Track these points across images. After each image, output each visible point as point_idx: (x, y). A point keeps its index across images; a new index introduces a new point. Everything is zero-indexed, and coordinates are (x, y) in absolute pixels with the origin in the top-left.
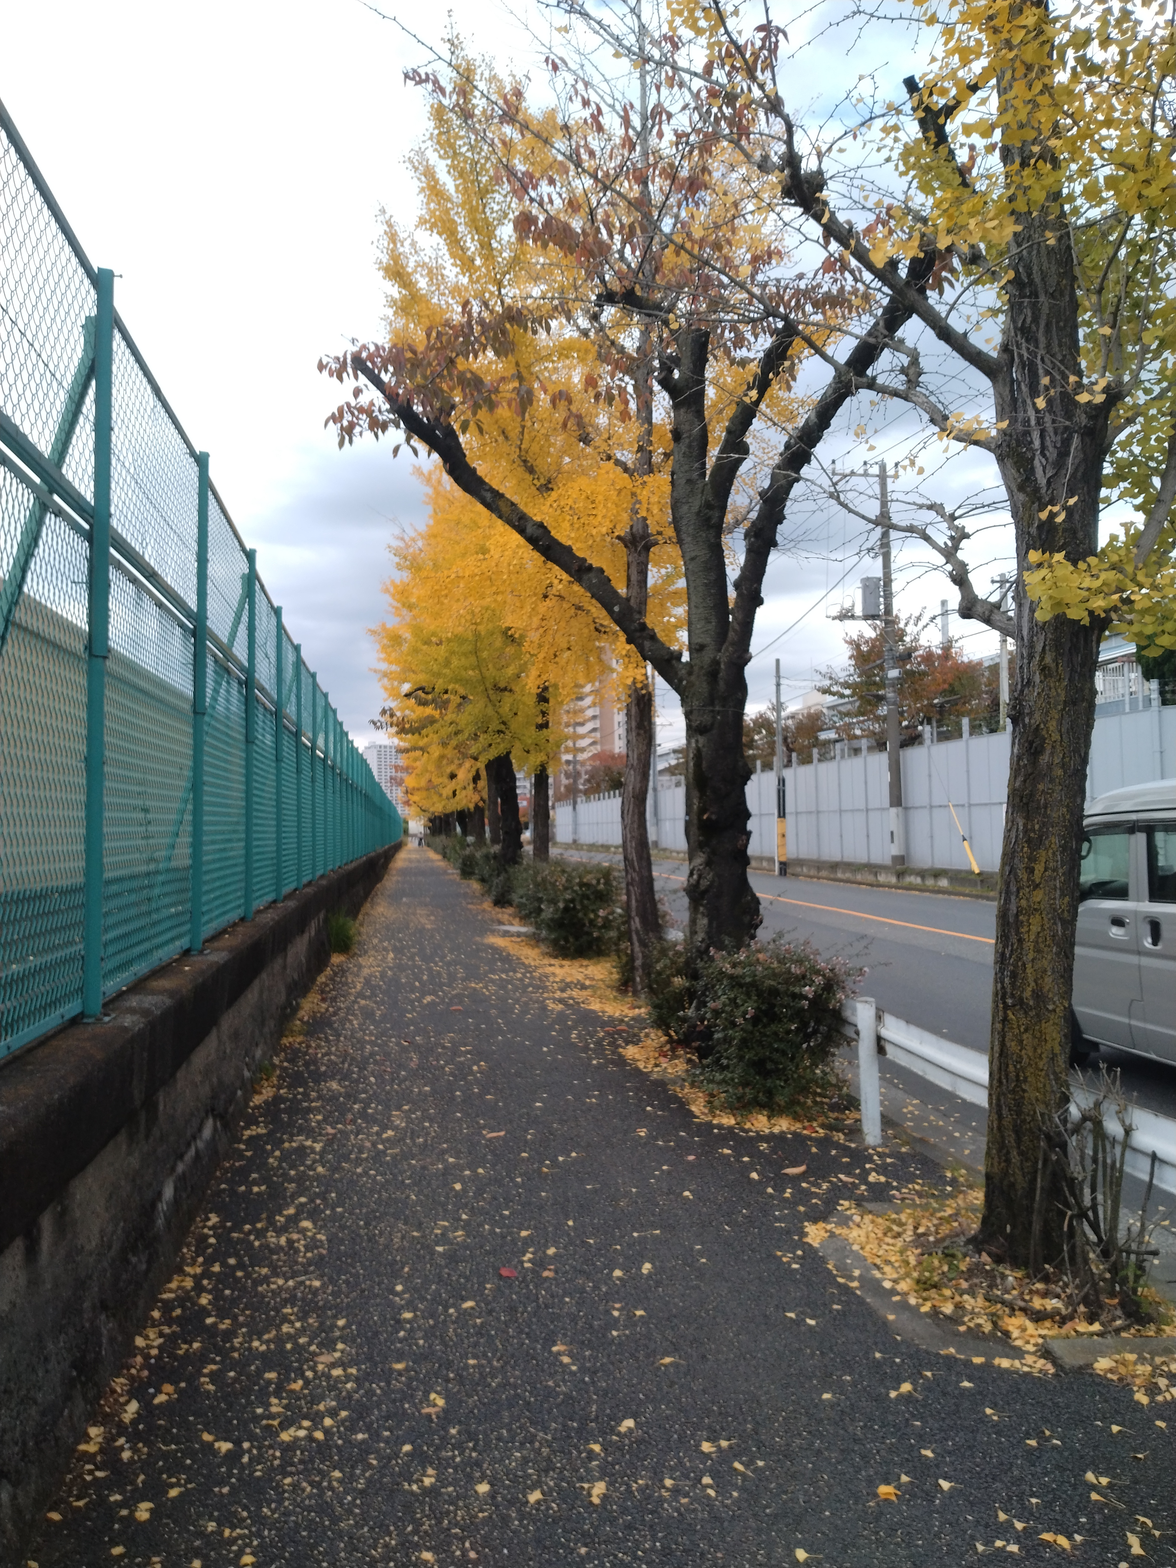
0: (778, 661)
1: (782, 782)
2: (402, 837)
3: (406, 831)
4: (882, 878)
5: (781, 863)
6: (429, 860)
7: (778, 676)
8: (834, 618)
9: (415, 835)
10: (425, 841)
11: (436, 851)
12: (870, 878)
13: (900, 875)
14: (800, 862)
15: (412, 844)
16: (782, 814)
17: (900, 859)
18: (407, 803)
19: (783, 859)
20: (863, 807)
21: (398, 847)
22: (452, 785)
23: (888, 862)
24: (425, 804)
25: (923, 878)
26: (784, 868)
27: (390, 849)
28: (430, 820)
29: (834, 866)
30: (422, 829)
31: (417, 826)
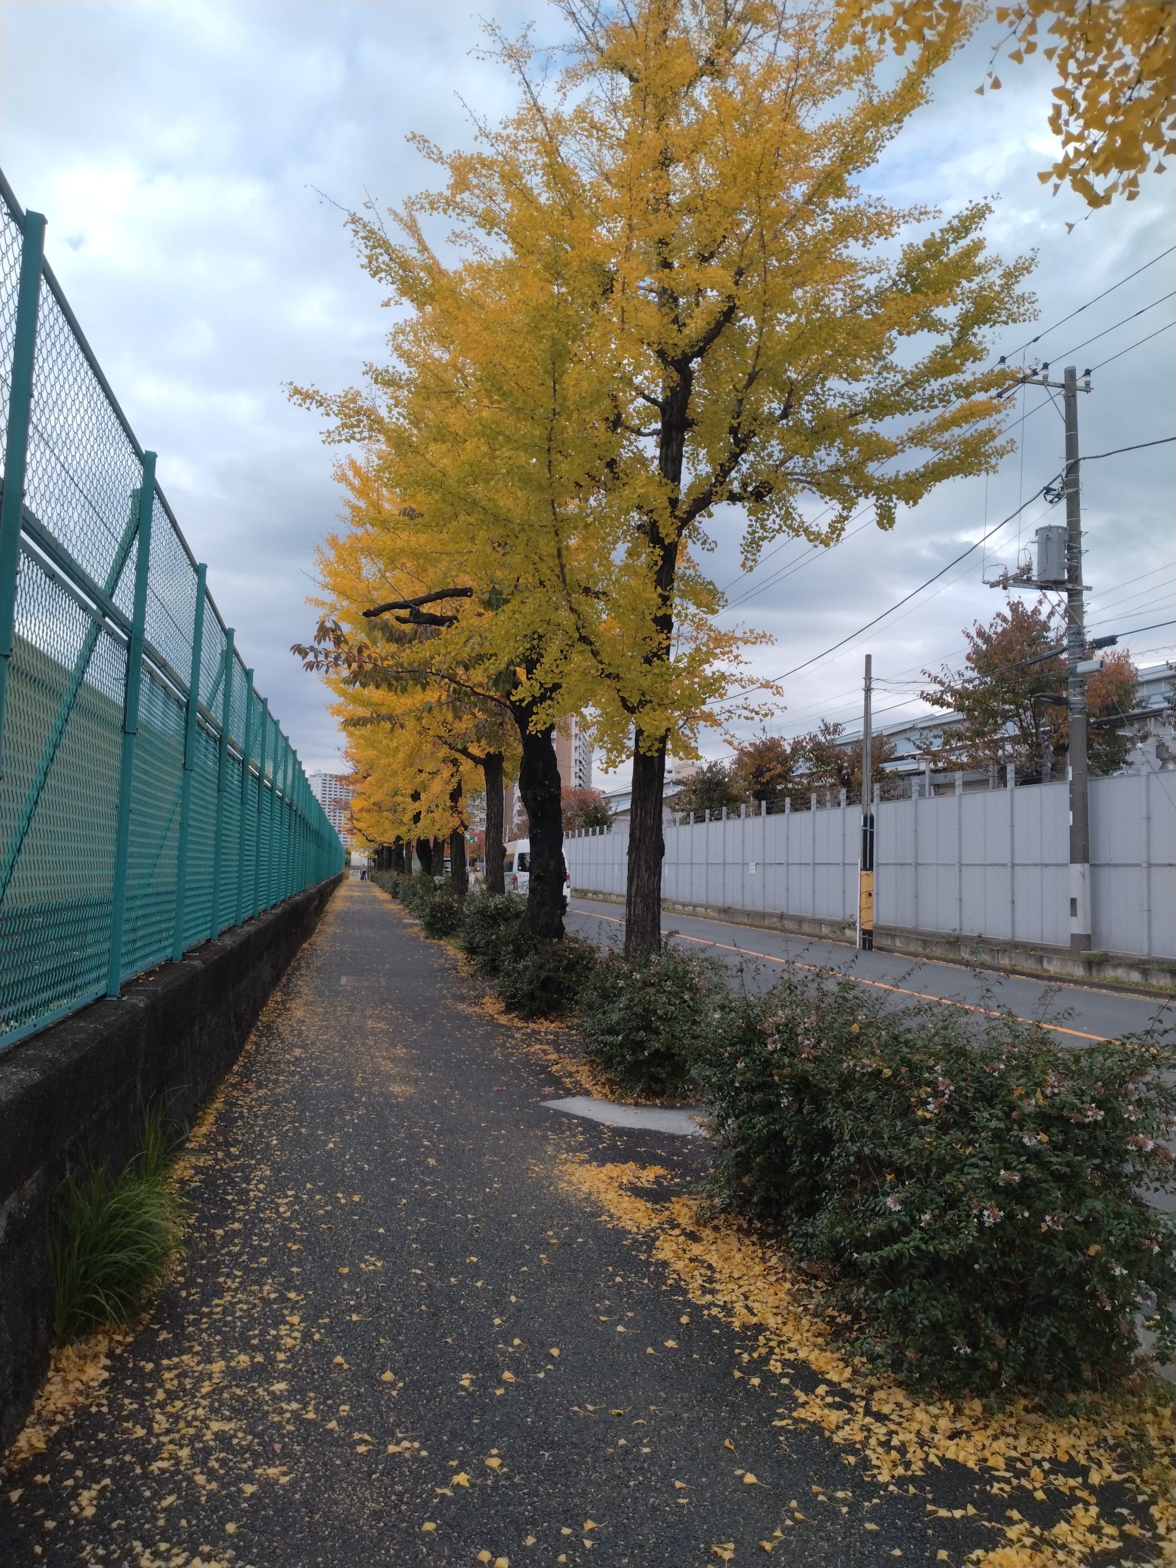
0: (868, 658)
1: (869, 821)
2: (344, 870)
3: (348, 863)
4: (1052, 967)
5: (865, 932)
6: (375, 900)
7: (868, 677)
8: (993, 585)
9: (356, 868)
10: (366, 874)
11: (382, 887)
12: (1029, 965)
13: (1090, 964)
14: (891, 932)
15: (354, 877)
16: (868, 864)
17: (1084, 941)
18: (351, 831)
19: (868, 927)
20: (1007, 860)
21: (338, 881)
22: (413, 807)
23: (1065, 942)
24: (374, 833)
25: (1145, 973)
26: (868, 939)
27: (327, 886)
28: (376, 852)
29: (954, 942)
30: (365, 862)
31: (360, 858)
